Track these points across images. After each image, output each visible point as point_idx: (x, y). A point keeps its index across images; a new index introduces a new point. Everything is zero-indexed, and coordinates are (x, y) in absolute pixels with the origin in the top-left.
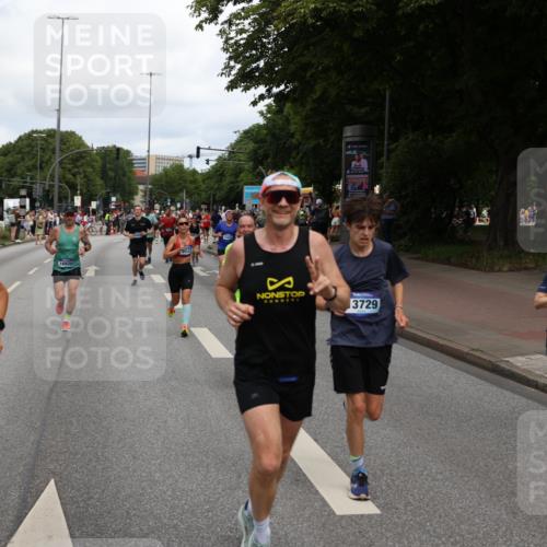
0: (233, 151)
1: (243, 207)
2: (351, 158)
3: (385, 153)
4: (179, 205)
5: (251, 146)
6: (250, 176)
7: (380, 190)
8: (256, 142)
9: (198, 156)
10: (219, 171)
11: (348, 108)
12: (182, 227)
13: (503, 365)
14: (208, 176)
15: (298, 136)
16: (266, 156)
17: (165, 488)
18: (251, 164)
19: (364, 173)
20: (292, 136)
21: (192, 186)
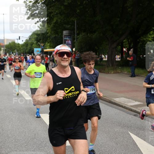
0: (30, 38)
1: (34, 54)
2: (66, 40)
3: (76, 39)
4: (14, 54)
5: (36, 36)
6: (36, 45)
7: (75, 50)
8: (37, 35)
9: (19, 39)
10: (26, 44)
11: (64, 25)
12: (16, 60)
13: (112, 101)
14: (23, 45)
15: (49, 33)
16: (40, 40)
17: (12, 139)
18: (36, 42)
19: (70, 45)
20: (48, 33)
21: (18, 48)
